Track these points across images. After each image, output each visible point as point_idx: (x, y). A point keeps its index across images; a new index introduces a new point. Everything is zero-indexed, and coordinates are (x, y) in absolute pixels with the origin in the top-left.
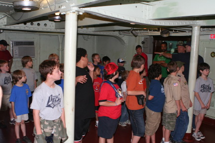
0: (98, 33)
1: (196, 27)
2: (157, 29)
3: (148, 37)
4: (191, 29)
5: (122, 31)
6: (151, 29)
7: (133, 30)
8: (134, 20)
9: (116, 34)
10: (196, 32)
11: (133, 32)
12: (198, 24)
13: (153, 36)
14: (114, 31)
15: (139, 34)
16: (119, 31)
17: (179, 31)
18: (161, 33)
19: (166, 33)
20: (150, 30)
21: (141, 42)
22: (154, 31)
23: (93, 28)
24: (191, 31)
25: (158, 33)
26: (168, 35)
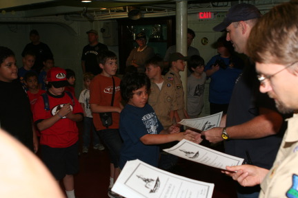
0: (32, 20)
1: (182, 3)
2: (122, 8)
3: (110, 21)
4: (172, 6)
5: (69, 14)
6: (112, 9)
7: (87, 11)
9: (61, 19)
10: (182, 9)
11: (87, 14)
13: (117, 19)
14: (57, 15)
15: (97, 18)
16: (65, 14)
17: (155, 10)
18: (129, 14)
19: (136, 14)
20: (111, 11)
21: (99, 29)
22: (120, 11)
23: (23, 12)
24: (174, 9)
25: (125, 15)
26: (138, 17)
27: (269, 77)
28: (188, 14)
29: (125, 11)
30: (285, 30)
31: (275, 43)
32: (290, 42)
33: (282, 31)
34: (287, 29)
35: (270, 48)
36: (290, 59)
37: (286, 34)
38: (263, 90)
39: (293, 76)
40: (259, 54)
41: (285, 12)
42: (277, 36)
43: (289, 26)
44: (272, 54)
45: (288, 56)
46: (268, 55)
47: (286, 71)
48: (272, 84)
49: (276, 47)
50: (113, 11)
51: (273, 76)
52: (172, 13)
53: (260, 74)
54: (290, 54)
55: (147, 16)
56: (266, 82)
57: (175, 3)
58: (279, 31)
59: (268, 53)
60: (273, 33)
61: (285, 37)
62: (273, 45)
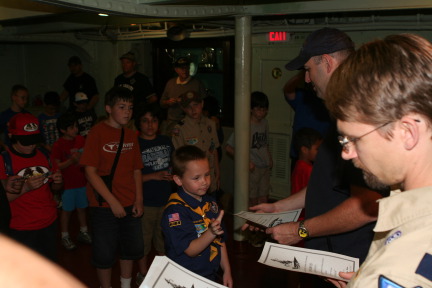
1: (243, 19)
2: (158, 25)
3: (140, 42)
4: (231, 22)
5: (81, 30)
6: (145, 25)
8: (108, 7)
9: (69, 37)
10: (243, 28)
11: (107, 32)
12: (246, 11)
13: (152, 39)
14: (64, 32)
15: (121, 37)
16: (76, 31)
17: (205, 27)
18: (169, 32)
19: (178, 33)
20: (143, 28)
22: (156, 28)
24: (233, 27)
25: (162, 34)
26: (182, 37)
27: (355, 140)
28: (252, 34)
29: (162, 28)
30: (376, 78)
31: (362, 95)
32: (383, 95)
33: (373, 79)
34: (379, 77)
35: (355, 102)
36: (382, 118)
37: (378, 83)
38: (345, 156)
39: (385, 141)
40: (341, 108)
41: (377, 53)
42: (365, 86)
43: (382, 73)
44: (358, 110)
45: (380, 115)
46: (352, 111)
47: (375, 133)
48: (357, 150)
49: (363, 101)
50: (145, 28)
51: (359, 138)
52: (229, 33)
53: (343, 135)
54: (382, 110)
55: (194, 35)
56: (351, 147)
57: (233, 19)
58: (369, 79)
59: (353, 108)
60: (361, 81)
61: (376, 87)
62: (360, 98)
